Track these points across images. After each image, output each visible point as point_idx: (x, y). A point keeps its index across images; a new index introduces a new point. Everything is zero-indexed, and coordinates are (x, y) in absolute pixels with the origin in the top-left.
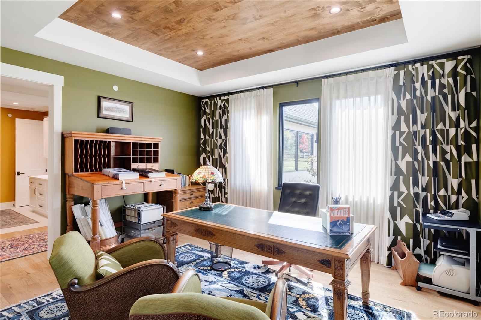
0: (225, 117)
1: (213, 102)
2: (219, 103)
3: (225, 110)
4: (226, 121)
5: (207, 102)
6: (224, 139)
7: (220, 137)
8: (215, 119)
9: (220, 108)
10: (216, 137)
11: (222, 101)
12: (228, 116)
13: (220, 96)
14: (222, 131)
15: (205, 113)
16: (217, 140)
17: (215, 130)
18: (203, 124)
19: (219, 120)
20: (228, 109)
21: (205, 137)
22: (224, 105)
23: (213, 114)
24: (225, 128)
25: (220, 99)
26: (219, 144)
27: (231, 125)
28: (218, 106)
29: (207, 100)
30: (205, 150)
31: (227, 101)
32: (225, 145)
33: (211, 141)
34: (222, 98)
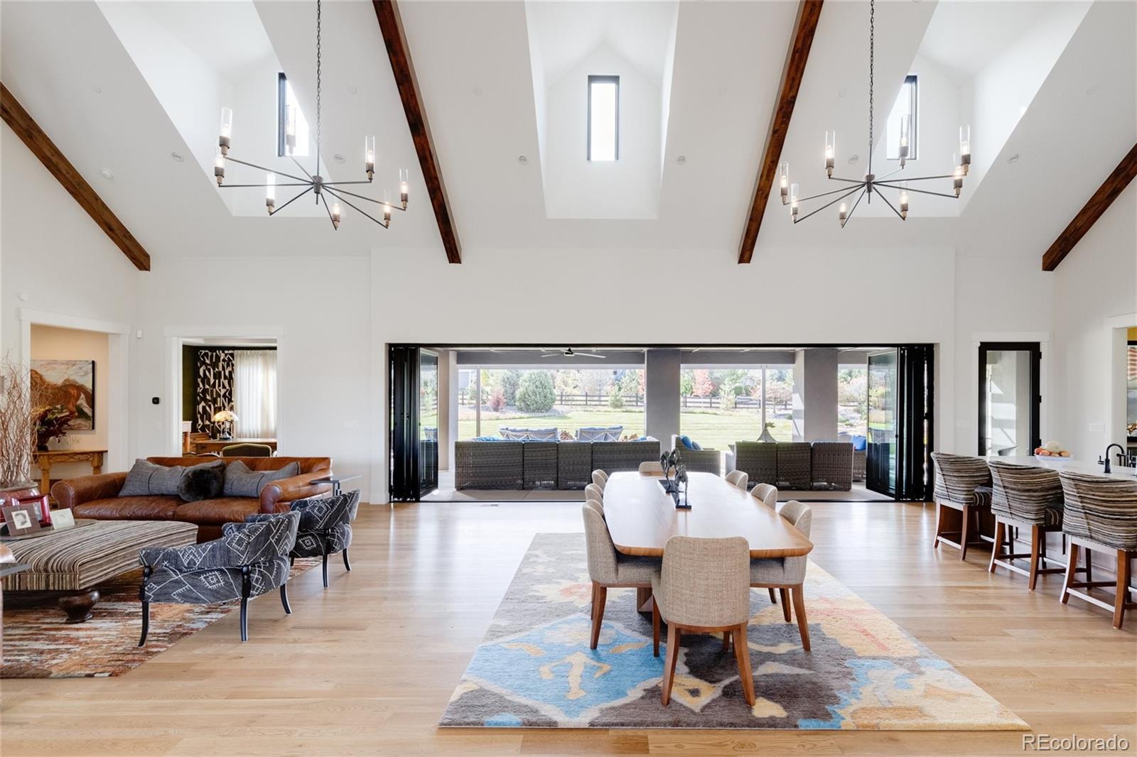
0: (230, 369)
1: (214, 354)
2: (222, 356)
3: (229, 362)
4: (231, 373)
5: (206, 354)
6: (227, 390)
7: (224, 387)
8: (217, 370)
9: (224, 360)
10: (219, 386)
11: (226, 355)
12: (233, 369)
13: (223, 349)
14: (226, 382)
15: (204, 363)
16: (220, 390)
17: (217, 381)
18: (201, 374)
19: (223, 372)
20: (233, 362)
21: (204, 386)
22: (228, 358)
23: (215, 365)
24: (230, 379)
25: (223, 352)
26: (222, 394)
27: (236, 376)
28: (222, 358)
29: (207, 351)
30: (204, 399)
31: (232, 355)
32: (230, 394)
33: (212, 391)
34: (226, 352)
